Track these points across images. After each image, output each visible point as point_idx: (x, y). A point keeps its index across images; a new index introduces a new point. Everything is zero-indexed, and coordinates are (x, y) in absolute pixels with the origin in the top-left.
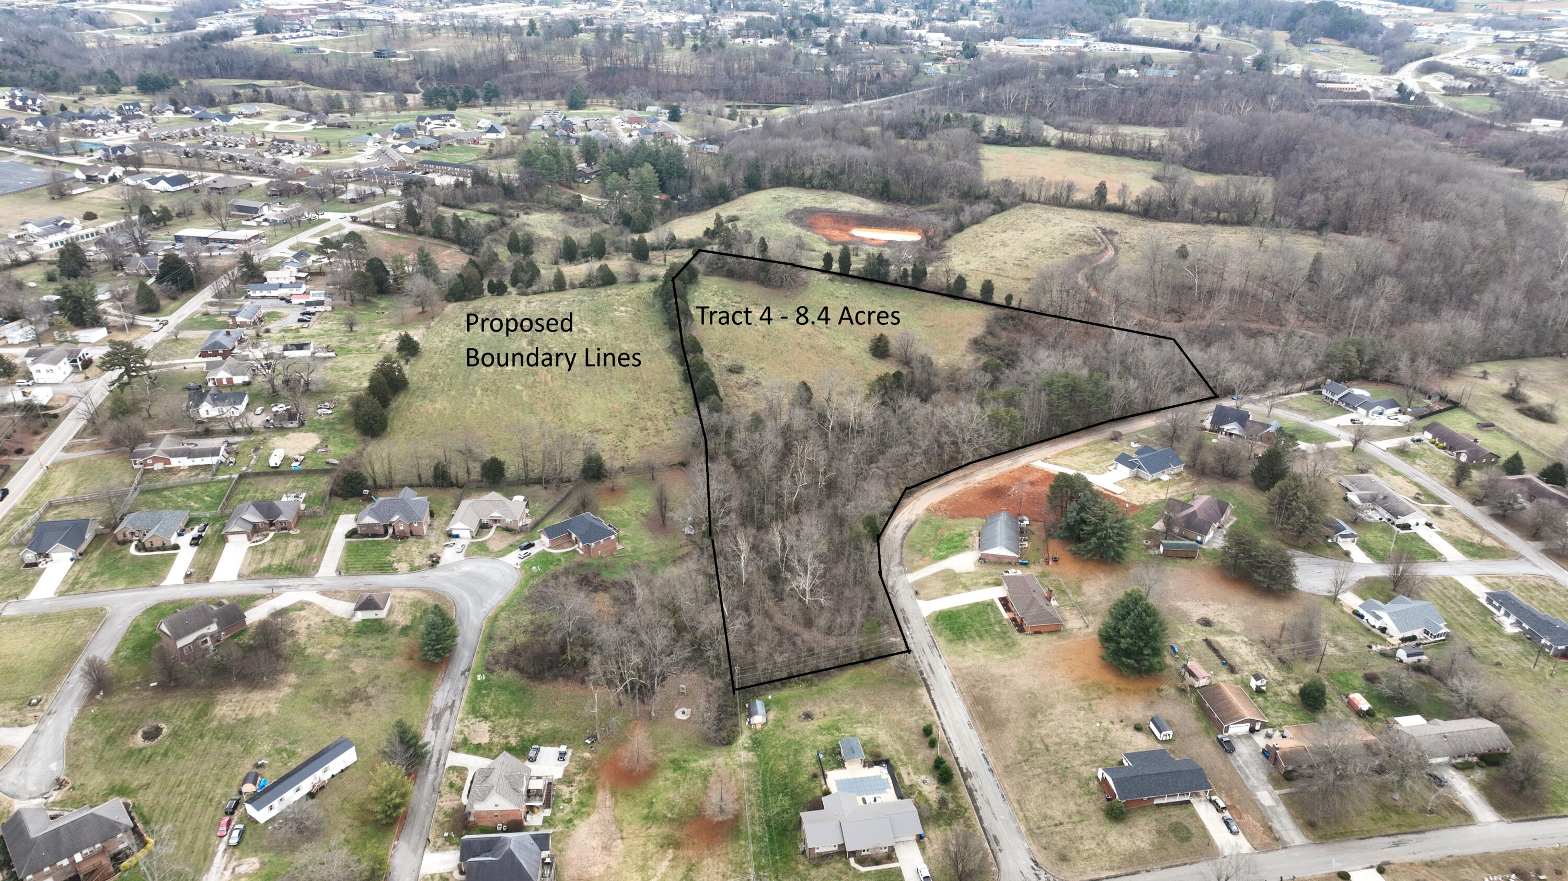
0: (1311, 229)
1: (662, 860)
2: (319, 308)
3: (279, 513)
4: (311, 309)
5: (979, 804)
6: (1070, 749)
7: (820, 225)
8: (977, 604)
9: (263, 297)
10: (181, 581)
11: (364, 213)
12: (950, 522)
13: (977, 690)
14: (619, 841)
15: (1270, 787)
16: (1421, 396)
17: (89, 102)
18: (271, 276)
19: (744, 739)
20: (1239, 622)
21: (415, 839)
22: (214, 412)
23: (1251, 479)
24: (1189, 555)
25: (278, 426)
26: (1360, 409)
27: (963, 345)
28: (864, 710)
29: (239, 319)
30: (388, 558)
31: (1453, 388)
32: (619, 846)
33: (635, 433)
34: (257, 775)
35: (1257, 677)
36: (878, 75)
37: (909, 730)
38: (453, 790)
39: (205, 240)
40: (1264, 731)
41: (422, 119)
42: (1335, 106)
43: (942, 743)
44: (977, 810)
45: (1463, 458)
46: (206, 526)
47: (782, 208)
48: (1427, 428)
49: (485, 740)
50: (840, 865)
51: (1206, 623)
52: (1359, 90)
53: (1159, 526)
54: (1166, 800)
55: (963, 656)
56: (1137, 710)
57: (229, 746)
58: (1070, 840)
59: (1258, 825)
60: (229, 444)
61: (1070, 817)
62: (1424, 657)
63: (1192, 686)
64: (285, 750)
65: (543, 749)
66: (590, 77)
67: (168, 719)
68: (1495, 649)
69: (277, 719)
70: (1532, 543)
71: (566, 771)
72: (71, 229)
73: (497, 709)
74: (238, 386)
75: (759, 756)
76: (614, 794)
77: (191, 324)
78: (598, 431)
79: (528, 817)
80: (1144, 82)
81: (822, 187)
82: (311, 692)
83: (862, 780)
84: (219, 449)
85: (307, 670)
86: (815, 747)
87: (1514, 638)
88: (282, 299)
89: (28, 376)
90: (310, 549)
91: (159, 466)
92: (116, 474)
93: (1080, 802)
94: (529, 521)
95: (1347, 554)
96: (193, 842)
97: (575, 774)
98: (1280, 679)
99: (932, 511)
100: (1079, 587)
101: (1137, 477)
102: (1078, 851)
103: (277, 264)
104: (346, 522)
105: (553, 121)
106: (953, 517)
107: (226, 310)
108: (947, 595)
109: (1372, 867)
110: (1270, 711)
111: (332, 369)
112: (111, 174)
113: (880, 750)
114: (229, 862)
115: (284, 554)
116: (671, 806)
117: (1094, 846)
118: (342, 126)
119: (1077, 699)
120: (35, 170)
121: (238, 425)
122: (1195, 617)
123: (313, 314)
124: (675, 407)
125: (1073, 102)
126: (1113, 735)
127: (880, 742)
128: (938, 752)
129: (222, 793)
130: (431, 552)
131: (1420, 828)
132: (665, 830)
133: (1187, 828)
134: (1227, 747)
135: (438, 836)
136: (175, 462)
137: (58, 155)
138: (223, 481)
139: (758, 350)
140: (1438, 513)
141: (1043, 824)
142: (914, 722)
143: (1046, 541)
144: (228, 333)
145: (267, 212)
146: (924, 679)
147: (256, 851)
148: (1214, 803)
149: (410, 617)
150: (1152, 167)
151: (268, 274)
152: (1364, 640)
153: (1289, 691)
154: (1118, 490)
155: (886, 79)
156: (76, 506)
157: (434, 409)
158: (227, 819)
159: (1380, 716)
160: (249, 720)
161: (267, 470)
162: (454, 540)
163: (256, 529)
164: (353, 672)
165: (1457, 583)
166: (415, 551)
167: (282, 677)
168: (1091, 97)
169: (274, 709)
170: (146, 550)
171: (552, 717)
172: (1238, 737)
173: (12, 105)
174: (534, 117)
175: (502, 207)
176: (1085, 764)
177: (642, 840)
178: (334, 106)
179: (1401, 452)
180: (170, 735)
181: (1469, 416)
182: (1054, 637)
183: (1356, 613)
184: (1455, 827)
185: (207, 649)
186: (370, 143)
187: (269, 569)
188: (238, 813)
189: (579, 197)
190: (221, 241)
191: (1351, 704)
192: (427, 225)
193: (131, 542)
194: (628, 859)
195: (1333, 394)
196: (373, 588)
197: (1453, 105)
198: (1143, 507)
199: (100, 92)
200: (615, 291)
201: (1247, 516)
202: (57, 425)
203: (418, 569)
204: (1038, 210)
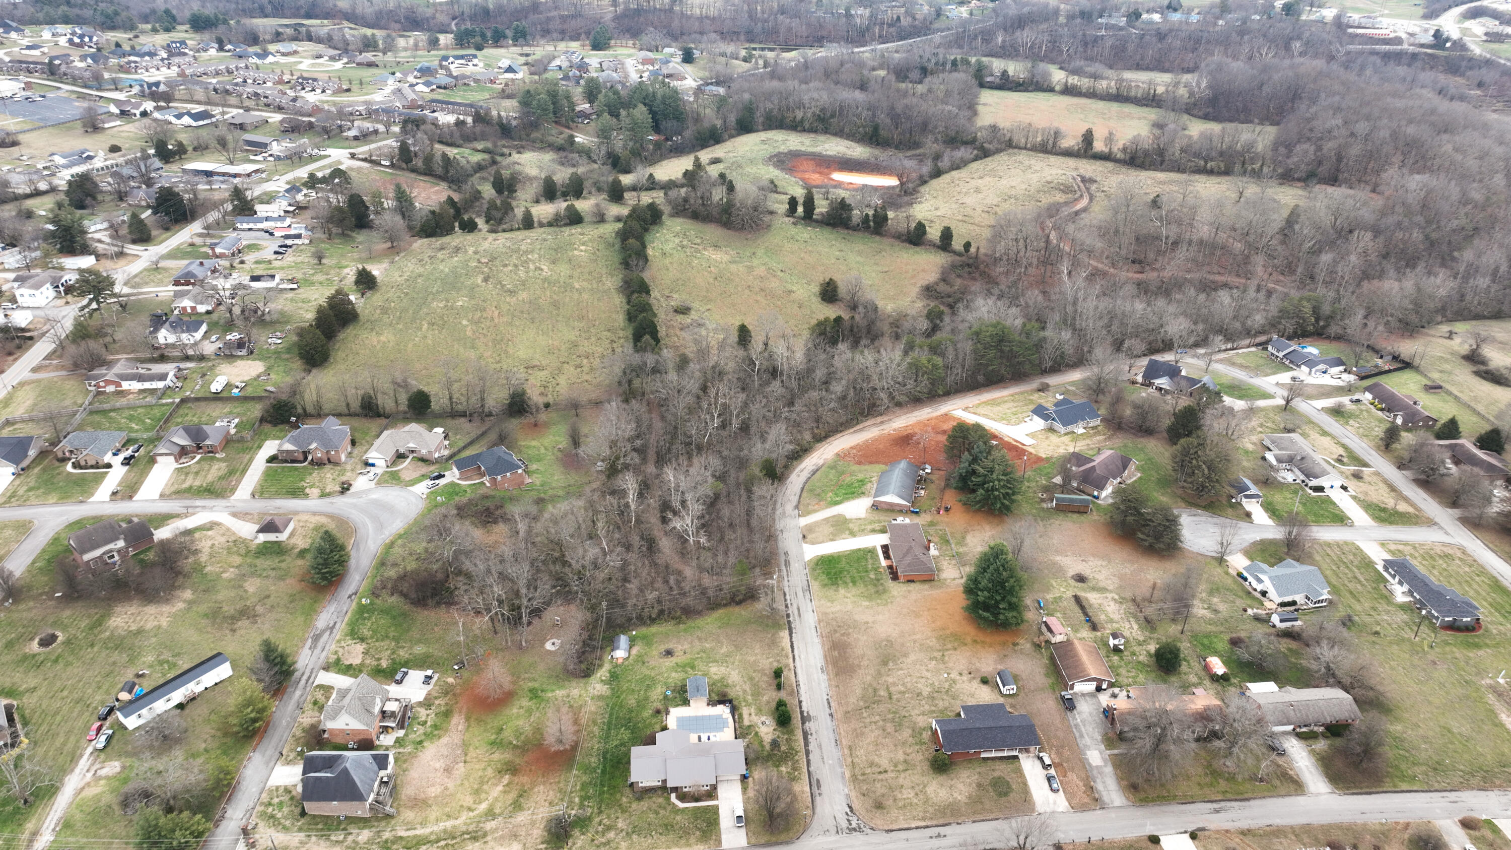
0: (1299, 180)
1: (496, 785)
2: (297, 241)
3: (206, 437)
4: (289, 242)
5: (811, 748)
6: (912, 698)
7: (802, 168)
8: (859, 550)
9: (250, 229)
10: (107, 498)
11: (363, 150)
12: (855, 468)
13: (837, 635)
14: (462, 764)
15: (1103, 747)
16: (1371, 353)
17: (143, 39)
18: (262, 210)
19: (603, 673)
20: (1116, 580)
21: (269, 752)
22: (172, 339)
23: (1165, 435)
24: (1081, 510)
25: (228, 354)
26: (1303, 367)
27: (915, 291)
28: (724, 650)
29: (218, 250)
30: (303, 483)
31: (1407, 348)
32: (460, 769)
33: (570, 370)
34: (134, 685)
35: (1115, 636)
36: (898, 18)
37: (763, 673)
38: (316, 708)
39: (209, 174)
40: (1110, 691)
41: (445, 58)
42: (1361, 53)
43: (791, 685)
44: (807, 753)
45: (1399, 421)
46: (140, 447)
47: (768, 150)
48: (1367, 389)
49: (357, 661)
50: (661, 800)
51: (1081, 579)
52: (1392, 35)
53: (1058, 480)
54: (993, 754)
55: (832, 602)
56: (988, 663)
57: (115, 656)
58: (890, 788)
59: (1081, 784)
60: (180, 369)
61: (896, 766)
62: (1299, 623)
63: (1048, 642)
64: (167, 662)
65: (411, 672)
66: (616, 18)
67: (64, 628)
68: (1378, 618)
69: (166, 631)
70: (1450, 510)
71: (429, 694)
72: (93, 161)
73: (375, 632)
74: (201, 314)
75: (613, 689)
76: (468, 719)
77: (173, 255)
78: (533, 367)
79: (382, 737)
80: (1164, 28)
81: (812, 130)
82: (203, 608)
83: (703, 718)
84: (167, 374)
85: (203, 587)
86: (666, 683)
87: (1403, 607)
88: (266, 232)
89: (13, 300)
90: (231, 473)
91: (111, 389)
92: (71, 395)
93: (909, 751)
94: (446, 453)
95: (1248, 515)
96: (64, 744)
97: (436, 698)
98: (1141, 638)
99: (841, 456)
100: (964, 538)
101: (1051, 430)
102: (895, 800)
103: (268, 199)
104: (270, 447)
105: (570, 61)
106: (859, 463)
107: (209, 241)
108: (832, 540)
109: (1186, 832)
110: (1123, 671)
111: (292, 300)
112: (142, 109)
113: (728, 690)
114: (92, 764)
115: (205, 476)
116: (518, 733)
117: (913, 794)
118: (371, 65)
119: (931, 648)
120: (77, 104)
121: (191, 352)
122: (1071, 573)
123: (290, 247)
124: (615, 345)
125: (1090, 46)
126: (958, 686)
127: (730, 682)
128: (783, 695)
129: (99, 701)
130: (344, 479)
131: (1246, 796)
132: (507, 756)
133: (1008, 783)
134: (1069, 705)
135: (291, 750)
136: (126, 385)
137: (99, 89)
138: (167, 404)
139: (707, 291)
140: (1357, 476)
141: (868, 771)
142: (768, 663)
143: (943, 491)
144: (202, 264)
145: (276, 148)
146: (789, 623)
147: (119, 756)
148: (1041, 759)
149: (310, 541)
150: (1152, 114)
151: (258, 208)
152: (1240, 603)
153: (1148, 652)
154: (1028, 441)
155: (905, 22)
156: (30, 424)
157: (379, 342)
158: (99, 724)
159: (1233, 680)
160: (140, 632)
161: (208, 395)
162: (369, 468)
163: (183, 452)
164: (246, 591)
165: (1358, 548)
166: (329, 478)
167: (178, 593)
168: (1109, 43)
169: (164, 622)
170: (81, 468)
171: (426, 642)
172: (1083, 695)
173: (71, 41)
174: (554, 58)
175: (495, 146)
176: (923, 714)
177: (483, 765)
178: (369, 45)
179: (1337, 412)
180: (63, 643)
181: (1419, 377)
182: (926, 586)
183: (1240, 575)
184: (1283, 796)
185: (114, 564)
186: (391, 81)
187: (189, 490)
188: (110, 720)
189: (572, 137)
190: (224, 174)
191: (1207, 668)
192: (418, 162)
193: (69, 459)
194: (466, 782)
195: (1278, 351)
196: (281, 511)
197: (1492, 52)
198: (1048, 460)
199: (155, 30)
200: (579, 230)
201: (1153, 473)
202: (31, 346)
203: (329, 495)
204: (1023, 157)
